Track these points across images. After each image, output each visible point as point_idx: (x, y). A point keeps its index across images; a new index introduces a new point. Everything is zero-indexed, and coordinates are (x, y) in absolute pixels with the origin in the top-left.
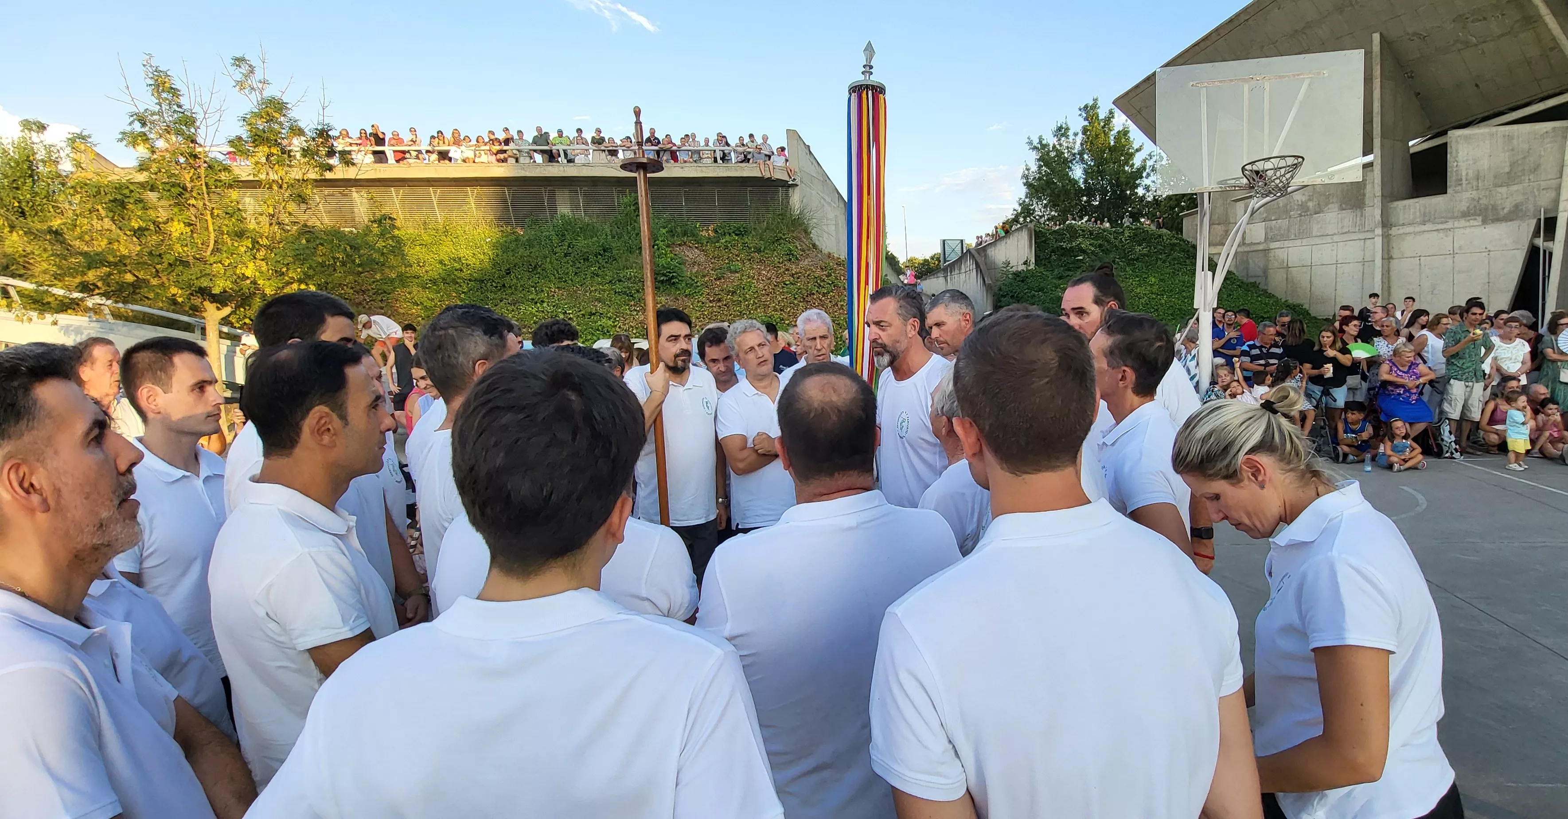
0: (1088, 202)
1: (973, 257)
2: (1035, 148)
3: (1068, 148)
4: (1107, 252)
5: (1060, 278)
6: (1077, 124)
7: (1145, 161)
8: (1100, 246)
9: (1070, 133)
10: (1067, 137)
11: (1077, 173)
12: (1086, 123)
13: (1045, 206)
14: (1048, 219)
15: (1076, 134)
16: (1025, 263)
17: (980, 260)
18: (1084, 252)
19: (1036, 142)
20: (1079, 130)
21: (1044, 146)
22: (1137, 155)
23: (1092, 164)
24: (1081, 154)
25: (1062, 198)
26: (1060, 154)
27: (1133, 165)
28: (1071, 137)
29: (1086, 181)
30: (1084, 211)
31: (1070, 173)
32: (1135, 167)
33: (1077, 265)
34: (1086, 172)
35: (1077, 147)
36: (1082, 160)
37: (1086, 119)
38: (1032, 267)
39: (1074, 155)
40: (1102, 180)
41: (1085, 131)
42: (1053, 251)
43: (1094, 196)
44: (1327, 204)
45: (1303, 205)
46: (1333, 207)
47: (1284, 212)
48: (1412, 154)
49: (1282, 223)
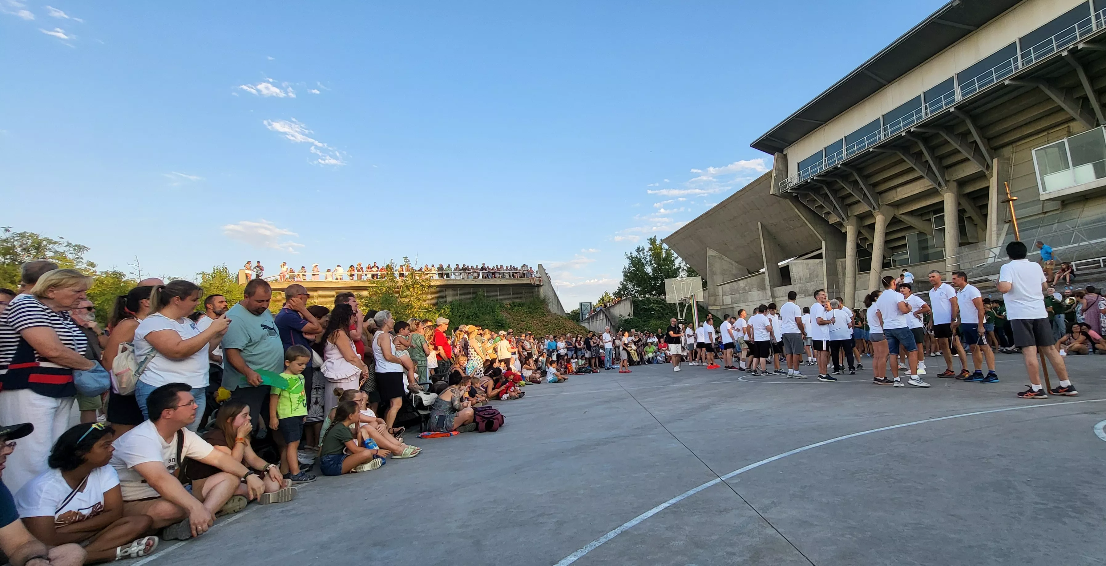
0: (655, 284)
1: (604, 313)
2: (628, 258)
3: (644, 258)
4: (664, 310)
5: (645, 322)
6: (647, 246)
7: (680, 264)
8: (661, 307)
9: (645, 251)
10: (644, 253)
11: (649, 270)
12: (651, 246)
13: (634, 286)
14: (636, 292)
15: (647, 252)
16: (629, 315)
17: (607, 314)
18: (654, 310)
19: (629, 255)
20: (647, 249)
21: (633, 258)
22: (676, 260)
23: (656, 266)
24: (650, 261)
25: (643, 282)
26: (640, 260)
27: (674, 265)
28: (646, 253)
29: (653, 275)
30: (653, 288)
31: (645, 270)
32: (676, 266)
33: (652, 316)
34: (653, 270)
35: (648, 259)
36: (651, 264)
37: (651, 244)
38: (632, 317)
39: (647, 261)
40: (661, 273)
41: (650, 249)
42: (641, 310)
43: (658, 281)
44: (752, 288)
45: (744, 288)
46: (755, 289)
47: (737, 291)
48: (780, 268)
49: (737, 296)
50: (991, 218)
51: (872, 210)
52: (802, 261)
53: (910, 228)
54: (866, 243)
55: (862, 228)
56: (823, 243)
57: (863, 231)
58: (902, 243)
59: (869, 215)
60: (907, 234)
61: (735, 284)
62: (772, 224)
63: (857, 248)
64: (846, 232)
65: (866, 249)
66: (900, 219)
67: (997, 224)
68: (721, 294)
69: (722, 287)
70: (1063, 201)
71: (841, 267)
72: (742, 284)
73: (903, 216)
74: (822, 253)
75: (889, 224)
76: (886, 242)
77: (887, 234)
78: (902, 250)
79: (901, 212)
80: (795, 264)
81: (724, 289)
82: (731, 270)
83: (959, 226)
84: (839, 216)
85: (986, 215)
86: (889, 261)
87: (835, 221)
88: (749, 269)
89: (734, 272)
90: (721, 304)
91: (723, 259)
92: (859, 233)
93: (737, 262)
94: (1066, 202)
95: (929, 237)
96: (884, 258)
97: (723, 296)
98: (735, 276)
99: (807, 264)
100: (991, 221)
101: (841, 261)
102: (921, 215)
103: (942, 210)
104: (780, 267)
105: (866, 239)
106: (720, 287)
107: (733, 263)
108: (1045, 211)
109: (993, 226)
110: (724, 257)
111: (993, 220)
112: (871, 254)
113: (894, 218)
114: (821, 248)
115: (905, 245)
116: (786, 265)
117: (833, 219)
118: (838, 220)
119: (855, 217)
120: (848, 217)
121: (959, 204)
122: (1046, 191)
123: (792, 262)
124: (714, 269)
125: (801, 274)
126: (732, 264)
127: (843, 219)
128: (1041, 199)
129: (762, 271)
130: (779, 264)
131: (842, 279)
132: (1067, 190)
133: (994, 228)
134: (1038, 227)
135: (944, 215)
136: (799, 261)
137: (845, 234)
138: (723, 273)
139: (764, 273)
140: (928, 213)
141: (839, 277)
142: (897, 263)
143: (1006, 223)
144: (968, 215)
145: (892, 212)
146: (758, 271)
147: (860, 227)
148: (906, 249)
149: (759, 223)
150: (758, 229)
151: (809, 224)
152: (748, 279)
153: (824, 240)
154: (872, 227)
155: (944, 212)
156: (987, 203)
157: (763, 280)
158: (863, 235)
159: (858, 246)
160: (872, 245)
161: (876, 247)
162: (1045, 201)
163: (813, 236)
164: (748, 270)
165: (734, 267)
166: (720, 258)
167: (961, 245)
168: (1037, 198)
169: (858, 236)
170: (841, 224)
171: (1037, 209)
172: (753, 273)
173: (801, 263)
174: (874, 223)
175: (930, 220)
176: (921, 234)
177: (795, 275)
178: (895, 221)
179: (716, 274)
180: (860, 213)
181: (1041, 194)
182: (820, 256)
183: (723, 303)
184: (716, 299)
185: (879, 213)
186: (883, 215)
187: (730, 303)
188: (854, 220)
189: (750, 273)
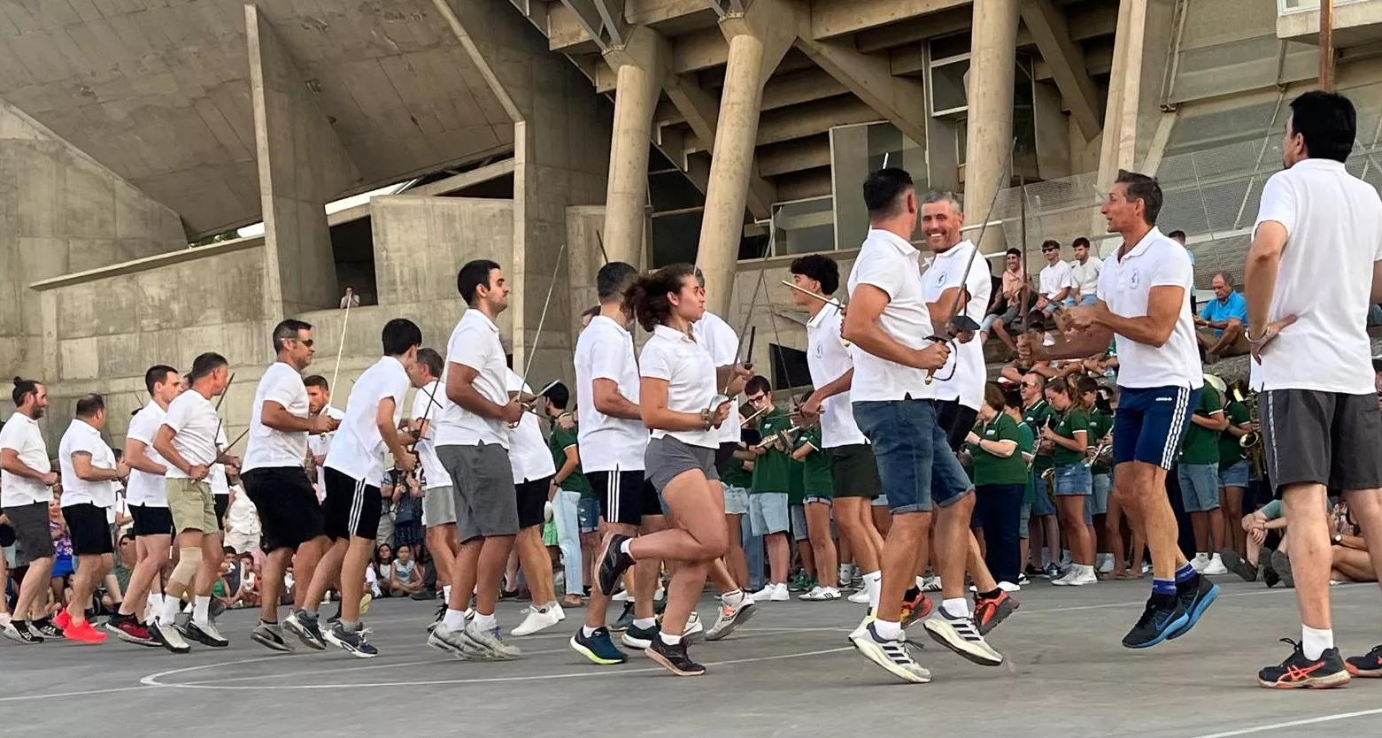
44: (203, 309)
45: (162, 310)
46: (215, 314)
47: (130, 319)
48: (336, 229)
49: (128, 341)
50: (1121, 89)
51: (719, 10)
52: (429, 202)
53: (846, 101)
54: (683, 148)
55: (673, 83)
56: (520, 129)
57: (679, 98)
58: (813, 161)
59: (704, 29)
60: (831, 126)
61: (119, 284)
62: (309, 19)
63: (651, 168)
64: (613, 93)
65: (680, 175)
66: (817, 60)
67: (1140, 112)
68: (50, 325)
69: (59, 302)
70: (1339, 52)
71: (581, 240)
72: (153, 286)
73: (826, 50)
74: (511, 175)
75: (772, 76)
76: (762, 152)
77: (767, 118)
78: (812, 190)
79: (822, 32)
80: (397, 212)
81: (67, 305)
82: (109, 217)
83: (1015, 110)
84: (592, 18)
85: (1101, 82)
86: (762, 232)
87: (572, 36)
88: (194, 223)
89: (121, 229)
90: (51, 374)
91: (70, 161)
92: (662, 106)
93: (132, 181)
94: (1346, 57)
95: (908, 144)
96: (748, 218)
97: (60, 338)
98: (124, 247)
99: (450, 219)
100: (1121, 100)
101: (587, 218)
102: (891, 54)
103: (963, 41)
104: (331, 222)
105: (683, 132)
106: (48, 298)
107: (120, 183)
108: (1285, 81)
109: (1125, 118)
110: (74, 151)
111: (1126, 95)
112: (701, 199)
113: (794, 53)
114: (511, 154)
115: (825, 171)
116: (358, 215)
117: (566, 31)
118: (585, 35)
119: (652, 32)
120: (624, 28)
121: (1022, 26)
122: (1297, 5)
123: (385, 201)
124: (23, 208)
125: (422, 258)
126: (113, 192)
127: (605, 34)
128: (1280, 35)
129: (246, 233)
130: (331, 208)
131: (584, 292)
132: (1356, 8)
133: (1129, 130)
134: (1263, 135)
135: (967, 64)
136: (414, 202)
137: (605, 104)
138: (68, 226)
139: (259, 242)
140: (914, 47)
141: (574, 283)
142: (789, 244)
143: (1166, 112)
144: (1044, 72)
145: (791, 28)
146: (232, 234)
147: (668, 74)
148: (826, 189)
149: (251, 11)
150: (244, 36)
151: (466, 41)
152: (186, 269)
153: (525, 118)
154: (712, 81)
155: (969, 50)
156: (1110, 31)
157: (253, 278)
158: (678, 113)
159: (656, 160)
160: (704, 159)
161: (722, 167)
162: (1290, 43)
163: (479, 96)
164: (182, 220)
165: (119, 206)
166: (56, 157)
167: (1014, 183)
168: (1264, 32)
169: (656, 117)
170: (593, 56)
171: (1260, 69)
172: (210, 240)
173: (426, 211)
174: (721, 70)
175: (916, 78)
176: (884, 132)
177: (396, 263)
178: (796, 66)
179: (32, 234)
180: (670, 17)
181: (1280, 14)
182: (501, 188)
183: (60, 369)
184: (23, 353)
185: (741, 25)
186: (756, 31)
187: (94, 373)
188: (645, 45)
189: (194, 237)
